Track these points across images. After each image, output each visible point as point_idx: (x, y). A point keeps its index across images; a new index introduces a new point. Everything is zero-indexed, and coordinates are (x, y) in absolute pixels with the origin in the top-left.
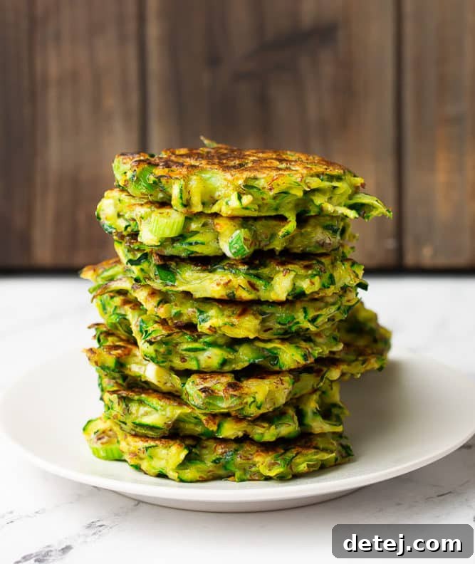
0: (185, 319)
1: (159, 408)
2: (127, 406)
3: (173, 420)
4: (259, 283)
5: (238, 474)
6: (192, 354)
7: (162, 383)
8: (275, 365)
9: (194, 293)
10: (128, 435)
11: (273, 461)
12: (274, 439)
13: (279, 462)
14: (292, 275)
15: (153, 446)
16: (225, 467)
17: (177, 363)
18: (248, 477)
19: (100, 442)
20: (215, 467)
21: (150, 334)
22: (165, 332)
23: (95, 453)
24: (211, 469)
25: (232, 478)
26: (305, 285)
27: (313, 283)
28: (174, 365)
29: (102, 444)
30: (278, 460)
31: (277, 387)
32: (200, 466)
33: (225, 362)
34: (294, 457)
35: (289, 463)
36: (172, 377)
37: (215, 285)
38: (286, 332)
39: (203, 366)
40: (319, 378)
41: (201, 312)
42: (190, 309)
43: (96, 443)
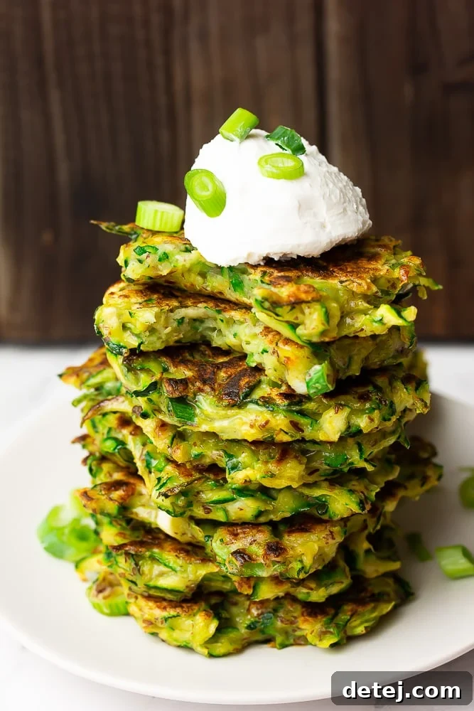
0: (207, 461)
1: (178, 569)
2: (137, 564)
3: (197, 583)
4: (303, 421)
5: (279, 639)
6: (219, 506)
7: (180, 534)
8: (324, 514)
9: (220, 434)
10: (139, 597)
11: (324, 630)
12: (323, 600)
13: (332, 630)
14: (346, 411)
15: (174, 617)
16: (262, 631)
17: (199, 513)
18: (292, 641)
19: (101, 595)
20: (251, 633)
21: (164, 484)
22: (183, 480)
23: (96, 607)
24: (246, 636)
25: (272, 643)
26: (363, 423)
27: (372, 420)
28: (194, 515)
29: (105, 598)
30: (330, 628)
31: (327, 543)
32: (233, 635)
33: (260, 514)
34: (349, 620)
35: (343, 628)
36: (192, 528)
37: (247, 427)
38: (335, 472)
39: (233, 518)
40: (375, 519)
41: (230, 456)
42: (214, 452)
43: (97, 596)
